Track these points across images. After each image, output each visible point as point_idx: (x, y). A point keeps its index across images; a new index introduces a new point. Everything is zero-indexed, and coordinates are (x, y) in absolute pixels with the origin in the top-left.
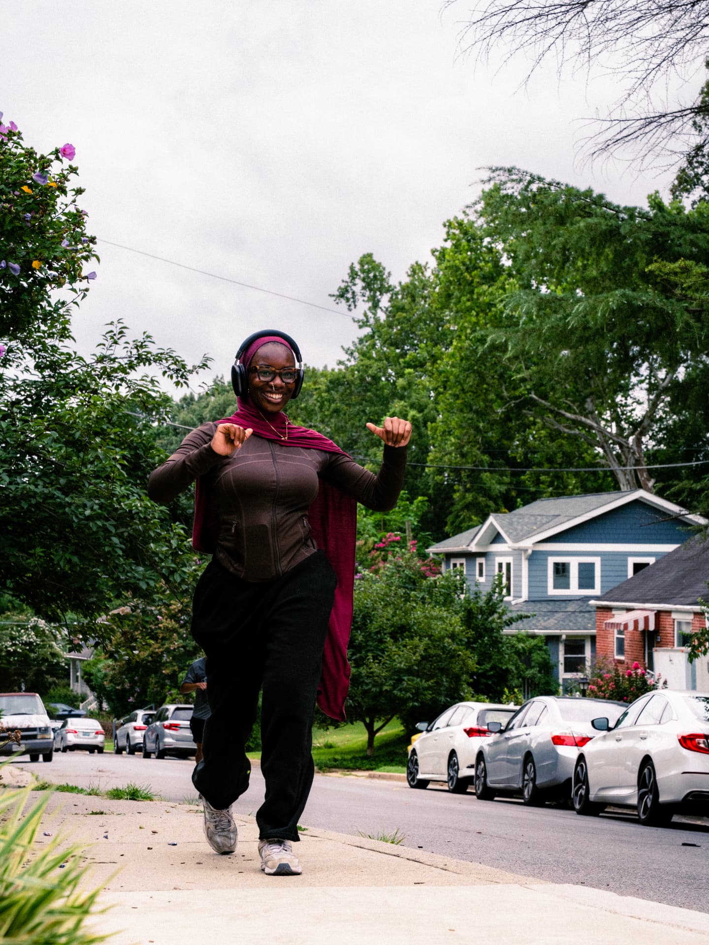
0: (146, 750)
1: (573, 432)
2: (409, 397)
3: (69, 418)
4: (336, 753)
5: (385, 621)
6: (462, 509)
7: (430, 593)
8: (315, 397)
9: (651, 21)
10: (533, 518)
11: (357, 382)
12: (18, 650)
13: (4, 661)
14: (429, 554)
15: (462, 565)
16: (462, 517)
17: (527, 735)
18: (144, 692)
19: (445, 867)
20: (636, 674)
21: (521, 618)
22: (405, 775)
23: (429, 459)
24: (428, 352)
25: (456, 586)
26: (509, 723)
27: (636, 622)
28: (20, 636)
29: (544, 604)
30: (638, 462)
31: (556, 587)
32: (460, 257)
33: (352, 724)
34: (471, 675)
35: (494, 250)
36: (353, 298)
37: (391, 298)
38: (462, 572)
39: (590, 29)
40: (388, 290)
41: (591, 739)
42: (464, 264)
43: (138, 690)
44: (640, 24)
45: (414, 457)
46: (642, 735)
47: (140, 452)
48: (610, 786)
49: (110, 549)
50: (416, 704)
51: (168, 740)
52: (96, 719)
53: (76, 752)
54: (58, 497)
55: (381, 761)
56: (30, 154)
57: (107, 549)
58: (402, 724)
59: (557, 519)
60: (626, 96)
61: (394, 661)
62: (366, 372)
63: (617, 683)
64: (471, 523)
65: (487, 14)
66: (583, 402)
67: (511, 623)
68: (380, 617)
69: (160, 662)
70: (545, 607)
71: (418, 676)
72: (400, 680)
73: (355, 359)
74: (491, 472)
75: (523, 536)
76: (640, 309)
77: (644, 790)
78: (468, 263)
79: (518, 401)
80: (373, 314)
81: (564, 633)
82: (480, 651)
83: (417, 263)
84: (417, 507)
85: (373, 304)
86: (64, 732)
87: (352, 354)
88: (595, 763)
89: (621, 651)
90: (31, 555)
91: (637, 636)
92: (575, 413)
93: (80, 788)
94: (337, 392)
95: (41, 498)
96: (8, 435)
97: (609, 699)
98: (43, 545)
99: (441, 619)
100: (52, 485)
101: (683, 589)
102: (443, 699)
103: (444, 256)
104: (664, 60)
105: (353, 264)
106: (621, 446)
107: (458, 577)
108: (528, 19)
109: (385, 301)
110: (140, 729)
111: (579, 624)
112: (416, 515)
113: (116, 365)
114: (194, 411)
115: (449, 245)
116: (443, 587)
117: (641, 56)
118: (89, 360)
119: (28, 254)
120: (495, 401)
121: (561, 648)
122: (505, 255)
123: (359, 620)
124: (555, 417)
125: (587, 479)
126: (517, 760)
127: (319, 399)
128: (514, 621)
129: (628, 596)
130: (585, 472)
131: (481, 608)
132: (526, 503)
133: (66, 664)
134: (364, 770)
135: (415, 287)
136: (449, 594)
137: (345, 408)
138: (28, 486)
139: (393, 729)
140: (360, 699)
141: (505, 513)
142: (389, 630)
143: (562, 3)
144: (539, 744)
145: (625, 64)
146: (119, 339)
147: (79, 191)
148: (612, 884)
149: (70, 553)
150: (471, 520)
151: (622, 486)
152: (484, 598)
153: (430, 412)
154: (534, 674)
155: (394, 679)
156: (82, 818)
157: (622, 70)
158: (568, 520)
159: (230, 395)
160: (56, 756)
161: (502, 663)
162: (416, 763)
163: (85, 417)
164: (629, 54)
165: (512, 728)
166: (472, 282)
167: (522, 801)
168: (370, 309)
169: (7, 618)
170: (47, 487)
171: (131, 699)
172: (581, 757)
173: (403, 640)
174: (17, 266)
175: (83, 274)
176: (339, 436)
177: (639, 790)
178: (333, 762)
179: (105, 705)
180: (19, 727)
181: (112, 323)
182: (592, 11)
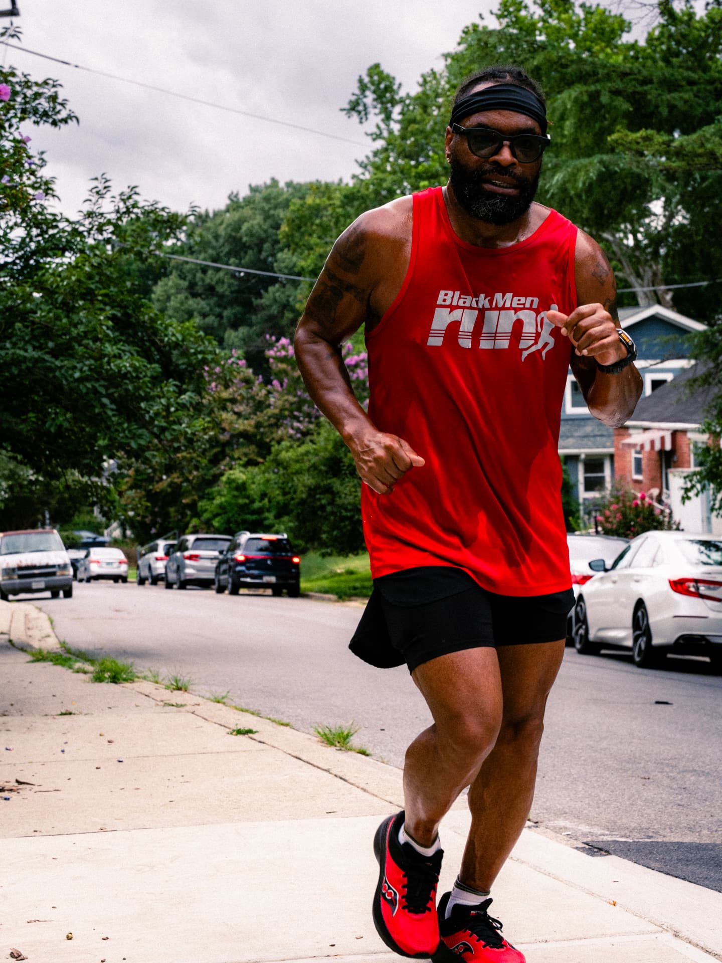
0: (167, 580)
4: (357, 580)
8: (330, 212)
11: (372, 196)
13: (27, 490)
18: (165, 522)
24: (441, 163)
27: (652, 443)
30: (655, 276)
31: (574, 405)
36: (364, 110)
37: (403, 110)
41: (589, 578)
43: (160, 521)
46: (635, 578)
48: (607, 626)
49: (101, 410)
51: (189, 571)
52: (119, 547)
53: (100, 581)
54: (47, 361)
62: (380, 185)
63: (623, 516)
69: (180, 491)
73: (369, 172)
77: (638, 632)
80: (386, 126)
81: (583, 452)
83: (430, 71)
85: (385, 116)
86: (87, 563)
87: (365, 167)
89: (639, 470)
90: (24, 421)
91: (655, 456)
94: (352, 207)
95: (31, 362)
98: (35, 410)
100: (42, 349)
101: (699, 408)
103: (458, 62)
105: (361, 77)
109: (396, 111)
110: (161, 559)
111: (598, 443)
113: (104, 220)
114: (208, 229)
118: (75, 218)
121: (581, 468)
129: (645, 415)
135: (428, 96)
146: (104, 194)
151: (640, 302)
156: (50, 721)
159: (244, 211)
160: (77, 589)
168: (383, 120)
170: (37, 352)
171: (153, 530)
172: (581, 598)
177: (634, 632)
178: (353, 592)
179: (129, 533)
180: (38, 564)
181: (96, 179)
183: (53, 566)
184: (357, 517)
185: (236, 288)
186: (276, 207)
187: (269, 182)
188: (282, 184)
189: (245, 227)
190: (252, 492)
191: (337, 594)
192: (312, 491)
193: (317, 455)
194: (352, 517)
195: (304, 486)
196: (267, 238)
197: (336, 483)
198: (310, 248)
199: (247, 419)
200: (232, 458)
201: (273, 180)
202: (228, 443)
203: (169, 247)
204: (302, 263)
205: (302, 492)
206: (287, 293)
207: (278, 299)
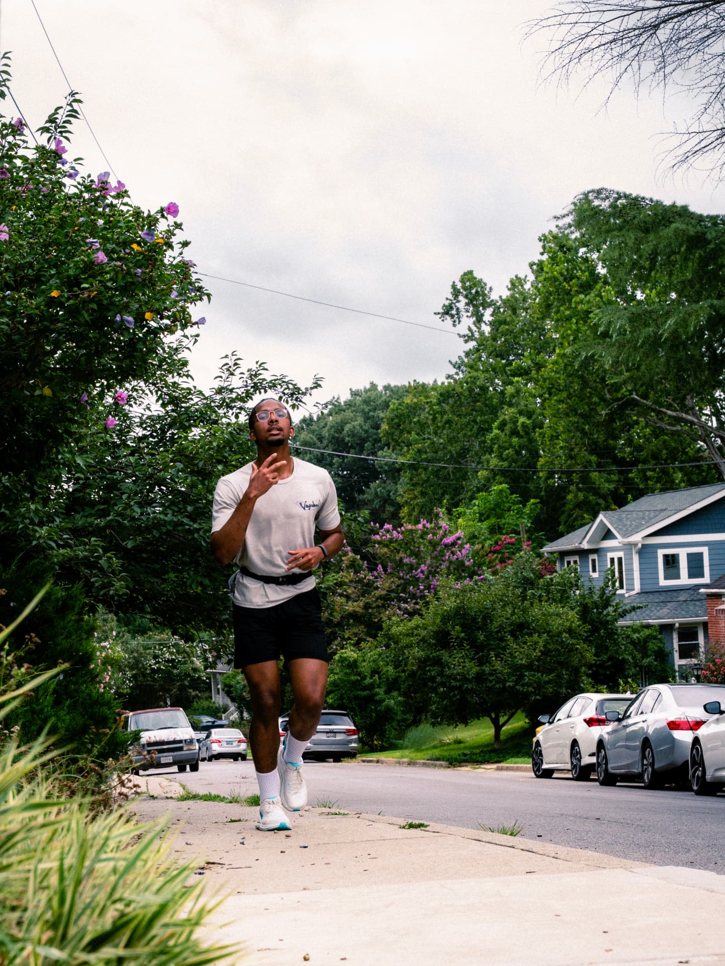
1: (674, 428)
2: (517, 405)
3: (193, 449)
4: (465, 748)
5: (505, 620)
6: (574, 509)
7: (548, 592)
8: (427, 410)
9: (721, 37)
10: (641, 514)
11: (466, 393)
12: (162, 667)
13: (149, 679)
14: (543, 553)
15: (575, 562)
16: (574, 516)
17: (643, 722)
19: (556, 856)
21: (634, 609)
22: (530, 766)
23: (539, 464)
24: (532, 360)
25: (571, 583)
26: (626, 711)
28: (163, 654)
29: (657, 595)
31: (666, 578)
32: (557, 268)
33: (479, 719)
34: (590, 667)
35: (590, 259)
36: (457, 314)
37: (494, 312)
38: (576, 569)
39: (664, 49)
40: (490, 305)
41: (705, 722)
42: (562, 274)
44: (710, 41)
45: (525, 461)
50: (538, 697)
52: (238, 728)
53: (221, 760)
54: (187, 524)
55: (508, 754)
56: (137, 213)
58: (527, 717)
59: (662, 514)
60: (702, 111)
61: (516, 657)
62: (474, 383)
64: (584, 521)
65: (564, 43)
66: (684, 398)
67: (625, 615)
68: (500, 617)
70: (657, 598)
71: (538, 671)
72: (522, 676)
73: (463, 372)
74: (600, 472)
75: (631, 531)
78: (566, 273)
79: (620, 402)
80: (478, 328)
81: (677, 621)
82: (598, 643)
83: (516, 276)
84: (531, 509)
85: (477, 319)
86: (209, 742)
87: (459, 368)
88: (709, 746)
90: (165, 581)
92: (676, 410)
93: (222, 796)
94: (448, 404)
95: (171, 526)
96: (138, 468)
97: (721, 683)
98: (175, 570)
99: (558, 615)
100: (182, 513)
102: (564, 691)
103: (542, 269)
105: (454, 282)
106: (723, 439)
107: (573, 574)
108: (604, 45)
109: (488, 315)
111: (690, 612)
112: (530, 517)
113: (234, 395)
114: (313, 432)
115: (545, 257)
116: (559, 584)
117: (714, 71)
118: (207, 393)
119: (140, 306)
120: (599, 405)
121: (675, 636)
122: (600, 264)
123: (479, 620)
124: (657, 415)
125: (691, 473)
126: (635, 746)
127: (431, 412)
128: (627, 612)
130: (690, 466)
131: (595, 603)
132: (635, 499)
133: (207, 678)
134: (493, 763)
135: (516, 299)
136: (565, 591)
137: (456, 419)
138: (159, 516)
139: (518, 722)
140: (485, 696)
141: (615, 510)
142: (509, 629)
143: (634, 27)
144: (655, 730)
145: (699, 80)
146: (234, 370)
147: (185, 244)
148: (720, 861)
149: (201, 576)
150: (583, 518)
151: (724, 477)
152: (598, 593)
153: (538, 418)
154: (650, 662)
155: (516, 675)
156: (221, 826)
157: (695, 86)
158: (675, 513)
159: (346, 413)
160: (202, 766)
161: (618, 654)
162: (540, 754)
163: (207, 447)
164: (703, 70)
165: (629, 716)
166: (571, 290)
167: (643, 785)
168: (474, 323)
169: (149, 638)
170: (176, 516)
172: (696, 740)
173: (522, 637)
174: (131, 319)
175: (194, 320)
176: (452, 446)
178: (462, 757)
179: (246, 715)
180: (166, 740)
181: (226, 356)
182: (664, 33)
183: (180, 742)
185: (341, 485)
186: (375, 410)
187: (368, 386)
188: (380, 388)
189: (347, 428)
190: (363, 669)
191: (448, 760)
192: (423, 663)
193: (426, 629)
194: (461, 686)
195: (414, 658)
196: (368, 437)
197: (445, 656)
198: (409, 445)
199: (356, 601)
200: (343, 639)
201: (372, 383)
202: (339, 625)
204: (401, 460)
205: (413, 664)
206: (388, 488)
207: (379, 493)
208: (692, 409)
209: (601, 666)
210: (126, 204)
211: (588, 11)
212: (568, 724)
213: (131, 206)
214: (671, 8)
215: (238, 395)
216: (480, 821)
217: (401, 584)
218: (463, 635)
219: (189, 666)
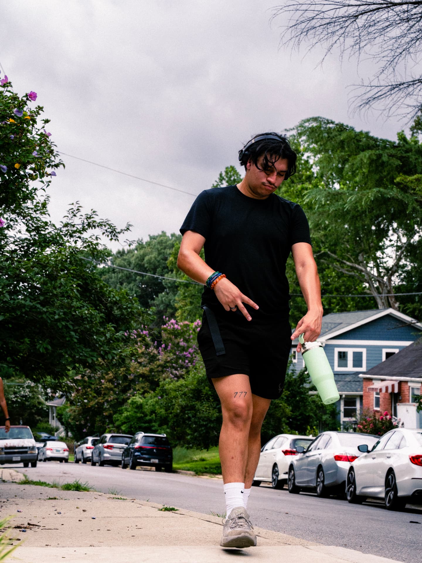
0: (93, 461)
1: (350, 273)
3: (45, 261)
4: (207, 464)
9: (396, 28)
10: (326, 325)
12: (19, 400)
17: (319, 454)
18: (93, 426)
20: (386, 418)
26: (309, 447)
27: (387, 388)
28: (20, 392)
30: (389, 292)
31: (339, 366)
34: (288, 418)
39: (360, 31)
41: (357, 457)
43: (89, 425)
44: (388, 29)
46: (388, 455)
47: (88, 281)
48: (368, 485)
49: (70, 339)
51: (106, 455)
52: (64, 441)
53: (52, 461)
57: (67, 339)
59: (341, 325)
60: (381, 71)
63: (375, 424)
65: (298, 22)
66: (357, 256)
69: (103, 408)
76: (389, 199)
77: (388, 489)
79: (319, 254)
81: (344, 393)
82: (294, 404)
86: (45, 450)
88: (359, 472)
89: (378, 405)
90: (22, 343)
91: (388, 396)
92: (352, 262)
93: (47, 483)
95: (28, 308)
96: (9, 270)
97: (369, 433)
98: (29, 337)
100: (35, 301)
101: (415, 368)
102: (271, 432)
104: (404, 50)
105: (221, 172)
106: (379, 282)
108: (323, 25)
110: (90, 448)
111: (353, 389)
113: (75, 229)
114: (125, 260)
117: (391, 47)
118: (58, 226)
119: (13, 159)
121: (342, 403)
124: (340, 264)
125: (359, 302)
126: (313, 469)
129: (383, 372)
130: (358, 297)
131: (295, 379)
133: (47, 409)
138: (21, 301)
143: (343, 16)
144: (326, 460)
145: (380, 53)
146: (76, 213)
147: (47, 121)
148: (363, 545)
151: (379, 306)
152: (298, 374)
154: (326, 418)
156: (43, 501)
157: (378, 56)
158: (347, 326)
159: (146, 249)
160: (39, 464)
161: (306, 412)
164: (383, 46)
165: (310, 450)
167: (316, 494)
169: (12, 381)
170: (32, 302)
171: (85, 430)
172: (352, 468)
174: (5, 167)
175: (49, 172)
177: (386, 489)
178: (205, 470)
179: (70, 434)
180: (17, 446)
181: (73, 204)
182: (361, 21)
183: (26, 448)
184: (209, 425)
185: (140, 294)
186: (165, 248)
187: (160, 233)
188: (168, 235)
189: (146, 258)
190: (146, 410)
191: (195, 471)
192: (183, 409)
193: (187, 387)
194: (206, 425)
195: (178, 405)
196: (159, 265)
197: (198, 405)
199: (145, 366)
200: (135, 390)
201: (163, 232)
202: (133, 381)
203: (101, 269)
204: (179, 280)
205: (177, 409)
206: (170, 298)
207: (164, 301)
208: (362, 262)
209: (295, 419)
210: (9, 91)
211: (314, 3)
212: (271, 453)
213: (12, 93)
214: (366, 6)
215: (77, 229)
216: (211, 510)
217: (174, 358)
218: (210, 393)
219: (36, 401)
